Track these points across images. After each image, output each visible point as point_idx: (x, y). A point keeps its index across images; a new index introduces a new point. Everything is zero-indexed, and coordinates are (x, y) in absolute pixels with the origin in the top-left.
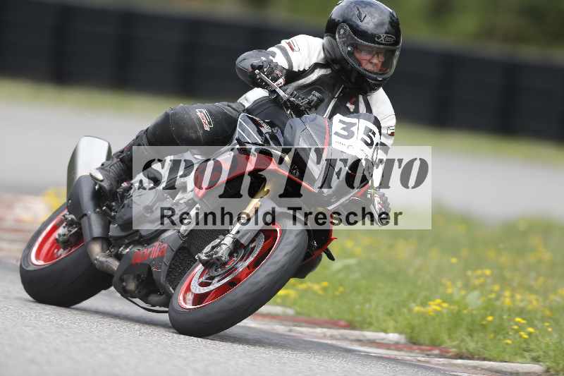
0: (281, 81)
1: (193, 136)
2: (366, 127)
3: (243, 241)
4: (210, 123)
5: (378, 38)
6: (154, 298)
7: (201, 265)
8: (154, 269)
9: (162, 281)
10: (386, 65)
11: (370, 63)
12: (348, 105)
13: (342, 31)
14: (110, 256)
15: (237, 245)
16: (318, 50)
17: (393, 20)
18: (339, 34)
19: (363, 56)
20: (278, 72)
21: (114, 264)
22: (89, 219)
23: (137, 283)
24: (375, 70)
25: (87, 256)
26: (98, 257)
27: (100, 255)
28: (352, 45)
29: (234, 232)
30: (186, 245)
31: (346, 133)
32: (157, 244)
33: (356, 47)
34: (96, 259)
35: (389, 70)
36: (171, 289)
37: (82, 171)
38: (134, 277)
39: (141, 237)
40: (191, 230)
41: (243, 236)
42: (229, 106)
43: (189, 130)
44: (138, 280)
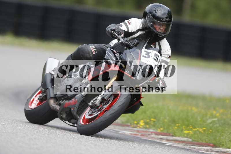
0: (122, 35)
1: (89, 57)
2: (155, 54)
3: (105, 98)
4: (95, 52)
5: (163, 19)
6: (73, 121)
7: (90, 108)
8: (72, 109)
9: (75, 114)
10: (166, 30)
11: (160, 29)
12: (152, 46)
13: (148, 17)
14: (57, 104)
15: (103, 100)
16: (140, 24)
17: (169, 12)
18: (148, 18)
19: (157, 27)
20: (121, 32)
21: (58, 107)
22: (49, 90)
23: (66, 115)
24: (162, 32)
25: (48, 105)
26: (52, 105)
27: (53, 104)
28: (152, 22)
29: (102, 94)
30: (84, 100)
31: (147, 56)
32: (73, 99)
33: (154, 23)
34: (51, 106)
35: (167, 32)
36: (78, 117)
37: (47, 71)
38: (65, 113)
39: (68, 97)
40: (86, 94)
41: (105, 96)
42: (105, 46)
43: (87, 54)
44: (66, 114)
